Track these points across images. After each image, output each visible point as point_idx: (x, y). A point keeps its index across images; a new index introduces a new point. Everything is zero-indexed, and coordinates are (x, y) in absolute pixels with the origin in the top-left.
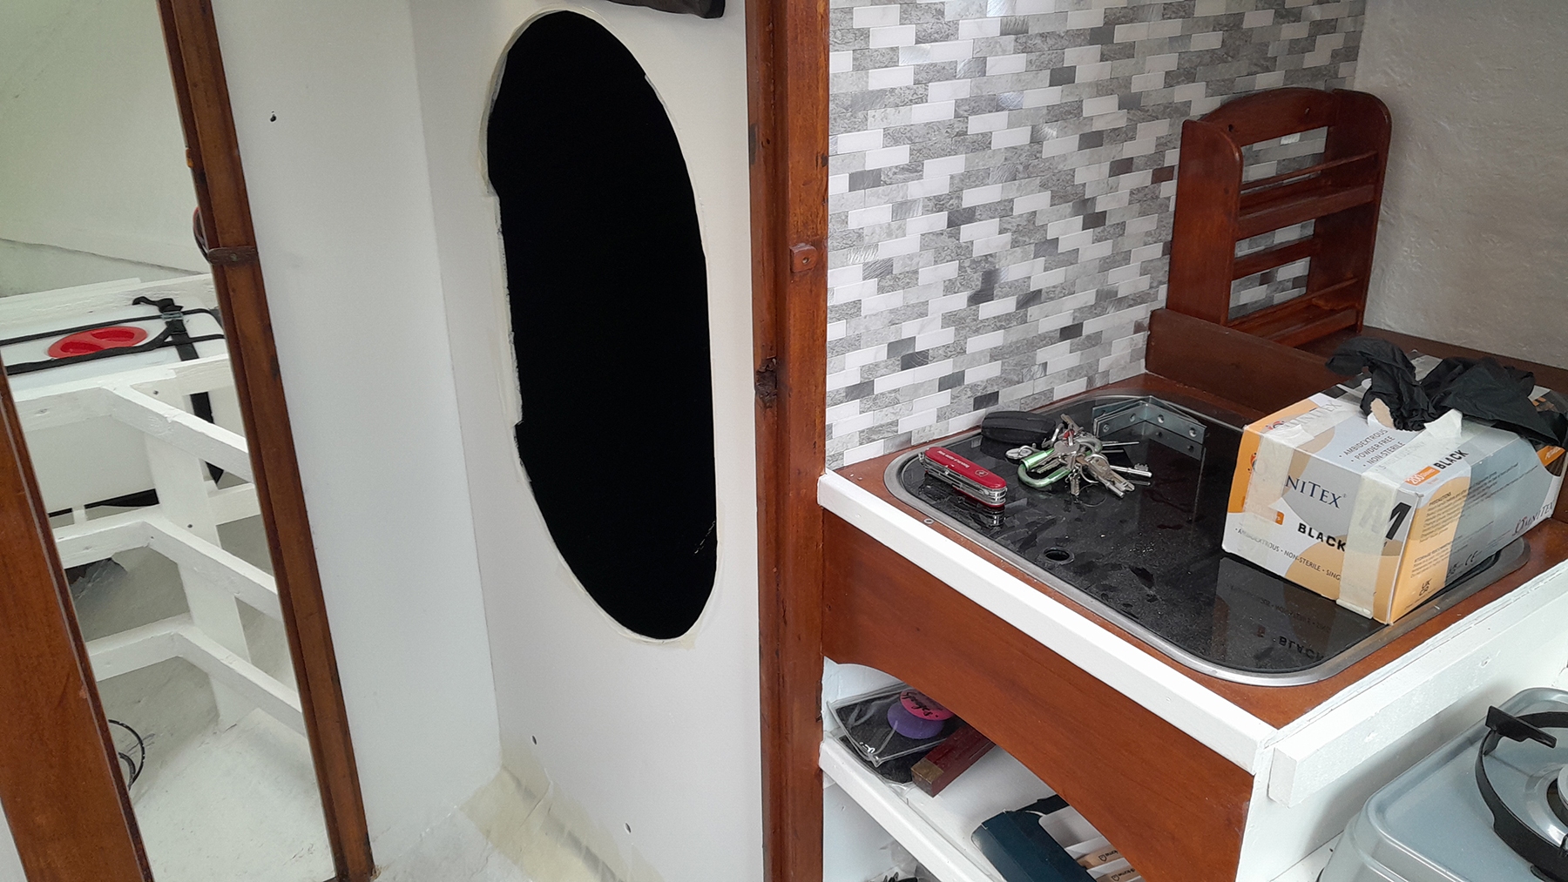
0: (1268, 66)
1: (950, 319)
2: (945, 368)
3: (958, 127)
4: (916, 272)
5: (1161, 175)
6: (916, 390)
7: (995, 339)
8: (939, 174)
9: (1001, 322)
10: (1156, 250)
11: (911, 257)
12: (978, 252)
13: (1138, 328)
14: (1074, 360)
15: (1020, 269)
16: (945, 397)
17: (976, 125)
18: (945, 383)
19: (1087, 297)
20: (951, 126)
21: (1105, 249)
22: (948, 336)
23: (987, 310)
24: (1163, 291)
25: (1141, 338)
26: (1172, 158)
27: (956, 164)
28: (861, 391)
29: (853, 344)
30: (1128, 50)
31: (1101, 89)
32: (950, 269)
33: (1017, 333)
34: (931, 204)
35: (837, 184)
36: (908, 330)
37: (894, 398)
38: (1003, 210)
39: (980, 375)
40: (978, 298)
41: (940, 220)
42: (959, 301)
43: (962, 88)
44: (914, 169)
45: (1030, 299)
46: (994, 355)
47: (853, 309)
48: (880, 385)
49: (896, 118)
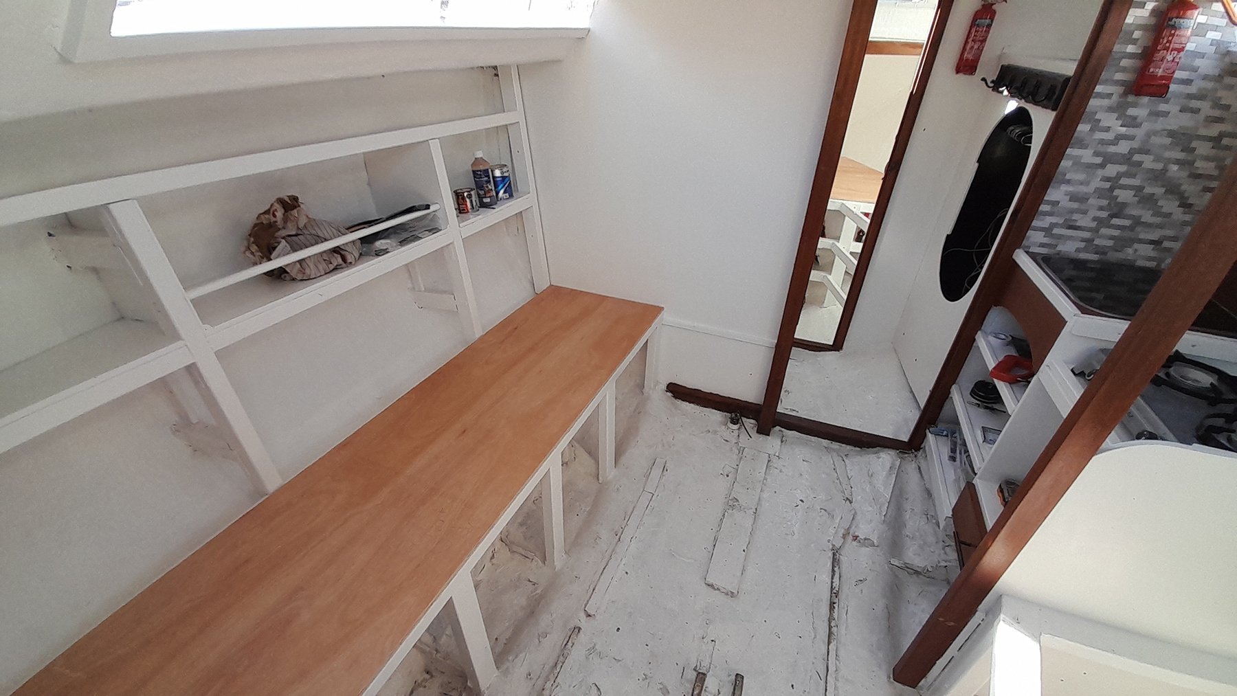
1: (1096, 219)
2: (1087, 235)
3: (1128, 156)
4: (1088, 199)
6: (1070, 238)
7: (1115, 232)
8: (1112, 170)
9: (1122, 228)
11: (1088, 194)
12: (1119, 200)
15: (1138, 212)
16: (1082, 245)
17: (1137, 158)
18: (1083, 240)
19: (1169, 233)
20: (1125, 156)
21: (1188, 218)
22: (1093, 224)
23: (1115, 221)
27: (1122, 168)
28: (1048, 231)
29: (1050, 214)
31: (1208, 159)
32: (1105, 202)
33: (1128, 234)
34: (1104, 179)
35: (1065, 164)
36: (1075, 216)
37: (1060, 237)
38: (1139, 189)
39: (1102, 243)
40: (1112, 216)
41: (1107, 185)
42: (1104, 214)
43: (1136, 144)
44: (1101, 166)
45: (1139, 224)
47: (1055, 204)
48: (1056, 231)
49: (1101, 149)
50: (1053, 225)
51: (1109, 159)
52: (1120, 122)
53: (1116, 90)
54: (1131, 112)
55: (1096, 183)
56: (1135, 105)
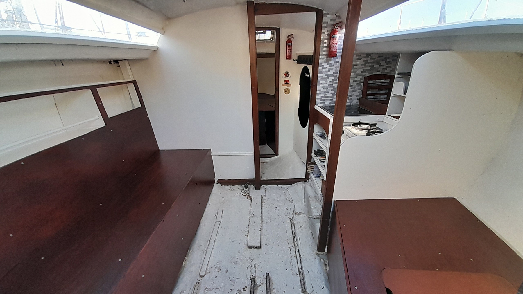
0: (379, 71)
1: (331, 93)
2: (331, 98)
3: (333, 74)
4: (328, 88)
5: (361, 82)
6: (327, 100)
8: (331, 79)
10: (361, 91)
11: (327, 86)
13: (357, 99)
17: (335, 75)
18: (330, 100)
21: (353, 89)
22: (331, 95)
24: (361, 96)
25: (358, 101)
26: (363, 80)
27: (333, 78)
28: (321, 99)
29: (320, 94)
35: (319, 79)
36: (326, 93)
37: (324, 100)
43: (334, 71)
44: (328, 78)
47: (320, 90)
48: (323, 98)
49: (326, 73)
50: (322, 97)
51: (329, 76)
52: (328, 66)
53: (325, 57)
54: (330, 62)
55: (328, 83)
56: (330, 60)
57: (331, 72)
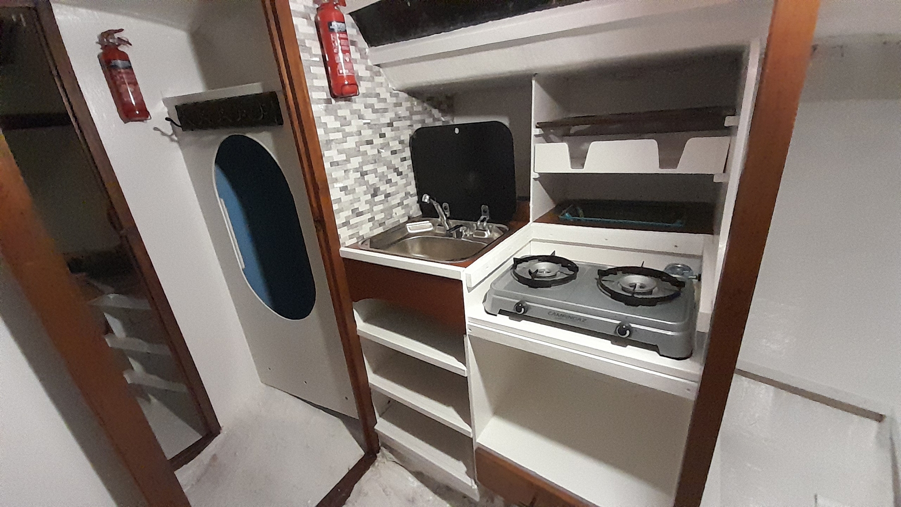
1: (367, 202)
2: (369, 216)
3: (357, 149)
4: (355, 189)
6: (362, 223)
7: (381, 207)
8: (355, 162)
9: (381, 202)
11: (352, 185)
12: (371, 183)
14: (403, 212)
15: (384, 187)
16: (371, 224)
18: (370, 220)
19: (404, 194)
20: (355, 149)
21: (404, 181)
22: (368, 207)
23: (377, 199)
27: (360, 159)
28: (346, 224)
29: (341, 210)
30: (398, 129)
31: (394, 139)
32: (364, 188)
33: (387, 205)
34: (355, 170)
35: (327, 165)
36: (356, 205)
37: (356, 225)
39: (379, 217)
40: (374, 195)
41: (358, 175)
42: (369, 197)
43: (357, 138)
44: (347, 161)
45: (388, 195)
46: (382, 211)
47: (339, 200)
48: (352, 222)
50: (348, 218)
51: (349, 155)
52: (338, 123)
54: (340, 114)
55: (352, 175)
56: (339, 108)
57: (351, 143)
